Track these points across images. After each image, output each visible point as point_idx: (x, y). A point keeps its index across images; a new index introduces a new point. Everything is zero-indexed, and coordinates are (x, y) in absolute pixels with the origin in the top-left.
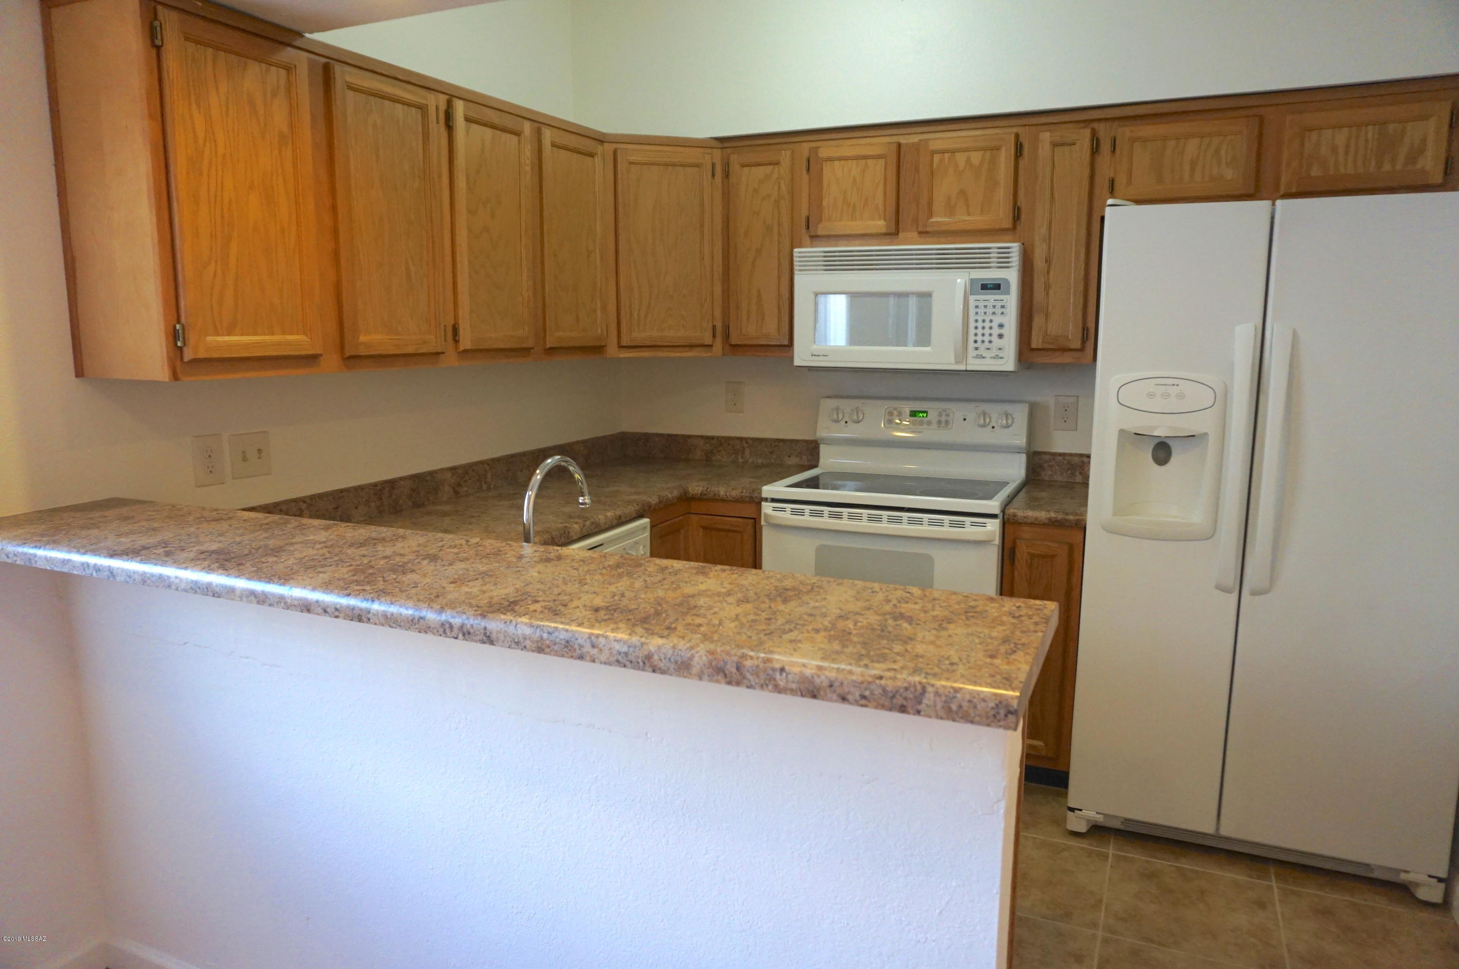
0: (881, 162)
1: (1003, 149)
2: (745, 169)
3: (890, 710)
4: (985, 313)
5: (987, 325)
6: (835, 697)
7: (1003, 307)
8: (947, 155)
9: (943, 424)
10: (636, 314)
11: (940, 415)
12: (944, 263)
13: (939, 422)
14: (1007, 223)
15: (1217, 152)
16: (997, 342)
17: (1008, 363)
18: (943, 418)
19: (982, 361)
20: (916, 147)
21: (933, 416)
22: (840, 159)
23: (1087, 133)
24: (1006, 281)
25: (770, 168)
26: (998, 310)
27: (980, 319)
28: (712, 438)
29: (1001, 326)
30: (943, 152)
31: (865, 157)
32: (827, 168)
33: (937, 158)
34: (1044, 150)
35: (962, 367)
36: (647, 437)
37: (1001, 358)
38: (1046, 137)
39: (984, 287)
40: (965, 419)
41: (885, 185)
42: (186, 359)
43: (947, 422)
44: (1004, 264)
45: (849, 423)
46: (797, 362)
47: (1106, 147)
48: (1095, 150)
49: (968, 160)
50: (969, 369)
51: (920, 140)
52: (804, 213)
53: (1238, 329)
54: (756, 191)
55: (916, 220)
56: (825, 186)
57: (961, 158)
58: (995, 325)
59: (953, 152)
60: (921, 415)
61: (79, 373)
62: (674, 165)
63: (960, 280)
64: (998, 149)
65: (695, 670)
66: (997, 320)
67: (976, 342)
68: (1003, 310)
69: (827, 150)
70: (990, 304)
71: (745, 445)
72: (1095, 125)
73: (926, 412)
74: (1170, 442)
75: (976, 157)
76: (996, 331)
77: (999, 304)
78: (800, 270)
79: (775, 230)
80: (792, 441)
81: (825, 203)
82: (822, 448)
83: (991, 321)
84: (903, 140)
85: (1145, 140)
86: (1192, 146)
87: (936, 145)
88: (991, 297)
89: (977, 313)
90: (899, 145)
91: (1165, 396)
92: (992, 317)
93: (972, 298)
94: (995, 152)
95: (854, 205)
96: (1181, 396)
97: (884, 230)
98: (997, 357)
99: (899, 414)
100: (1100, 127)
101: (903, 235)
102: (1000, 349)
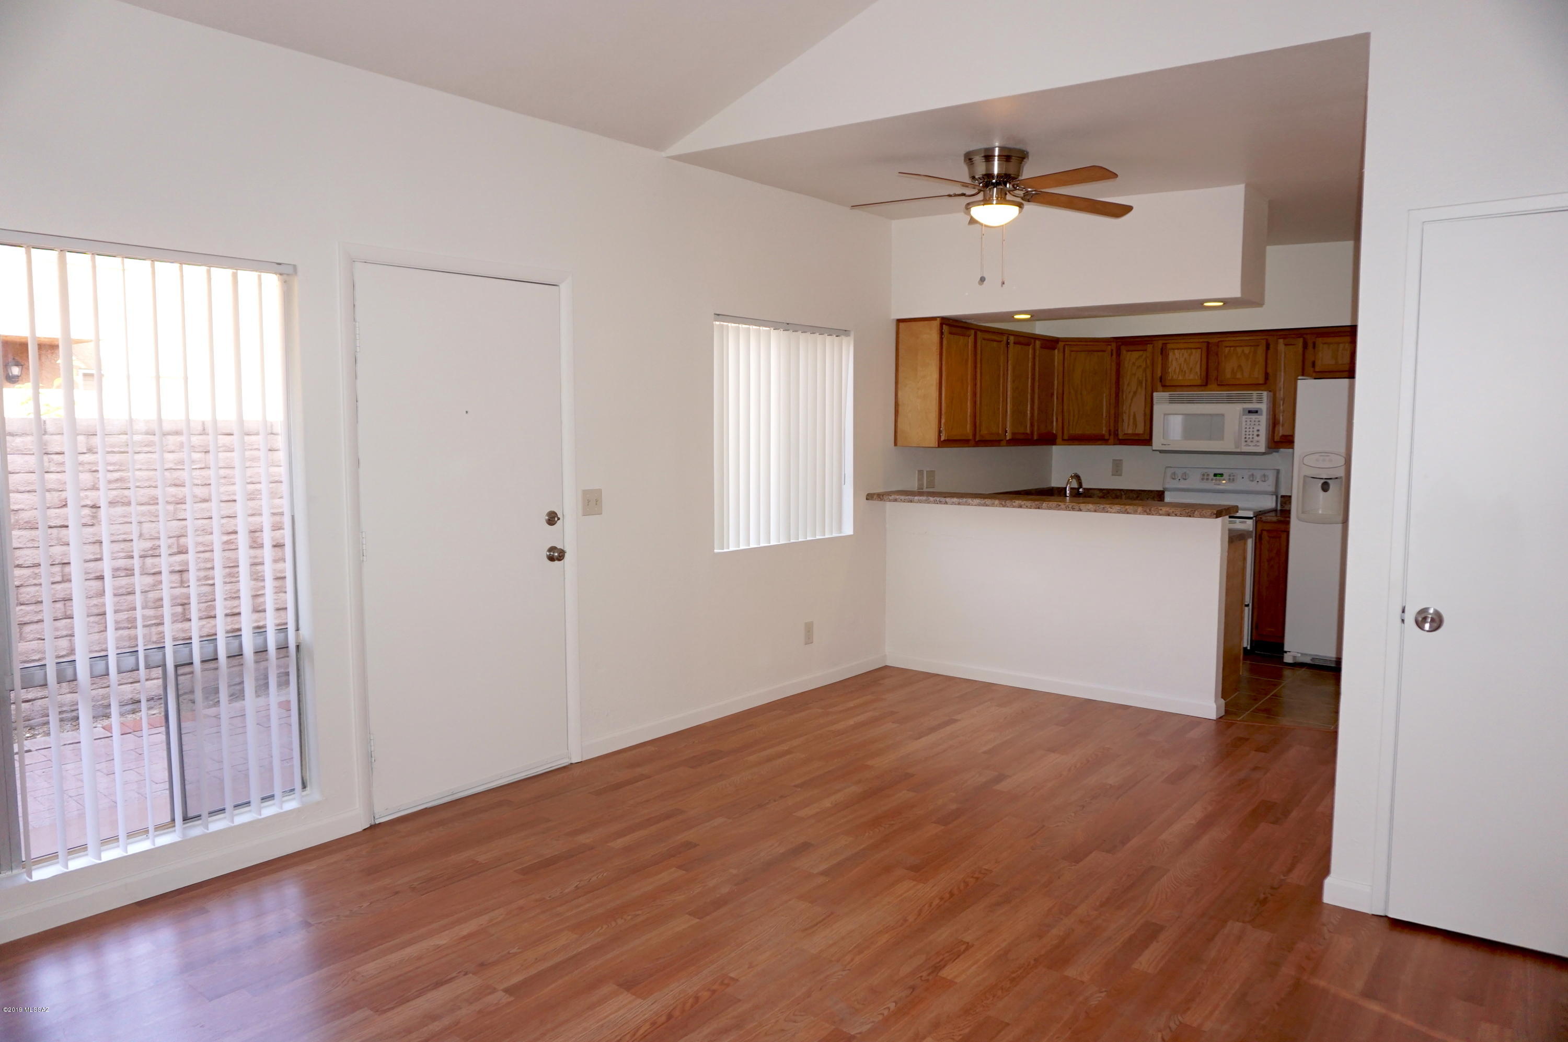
0: (1199, 351)
1: (1260, 347)
2: (1129, 353)
3: (1187, 517)
4: (1250, 424)
5: (1251, 430)
6: (1174, 515)
7: (1259, 421)
8: (1232, 348)
9: (1231, 481)
10: (1071, 423)
11: (1230, 476)
12: (1230, 400)
13: (1229, 479)
14: (1261, 381)
16: (1256, 438)
17: (1262, 448)
18: (1232, 478)
19: (1249, 448)
20: (1217, 344)
21: (1226, 476)
22: (1178, 349)
23: (1301, 340)
24: (1261, 409)
25: (1141, 353)
26: (1257, 423)
27: (1248, 427)
28: (1104, 489)
29: (1258, 430)
30: (1230, 347)
31: (1191, 349)
32: (1171, 353)
33: (1227, 350)
34: (1280, 348)
35: (1238, 450)
37: (1258, 446)
38: (1281, 341)
39: (1250, 412)
40: (1243, 478)
41: (1201, 363)
42: (942, 440)
43: (1233, 480)
44: (1260, 401)
45: (1181, 480)
46: (1155, 447)
47: (1311, 346)
48: (1305, 346)
49: (1243, 351)
50: (1242, 451)
51: (1219, 341)
52: (1159, 374)
54: (1134, 364)
55: (1217, 379)
56: (1170, 362)
57: (1239, 350)
58: (1255, 430)
59: (1235, 347)
60: (1220, 476)
61: (896, 444)
62: (1092, 352)
63: (1238, 408)
64: (1257, 346)
65: (1139, 512)
66: (1256, 428)
67: (1245, 438)
68: (1258, 423)
69: (1172, 345)
70: (1253, 420)
71: (1123, 493)
72: (1305, 336)
73: (1222, 474)
74: (1329, 481)
75: (1247, 350)
76: (1256, 433)
77: (1257, 420)
78: (1157, 404)
79: (1144, 385)
80: (1149, 491)
81: (1170, 370)
83: (1253, 428)
84: (1210, 341)
85: (1329, 344)
87: (1227, 344)
88: (1253, 417)
89: (1246, 424)
90: (1208, 343)
92: (1254, 427)
93: (1244, 417)
95: (1185, 371)
96: (1330, 461)
97: (1200, 385)
98: (1256, 445)
99: (1208, 475)
100: (1308, 337)
101: (1209, 386)
102: (1258, 441)
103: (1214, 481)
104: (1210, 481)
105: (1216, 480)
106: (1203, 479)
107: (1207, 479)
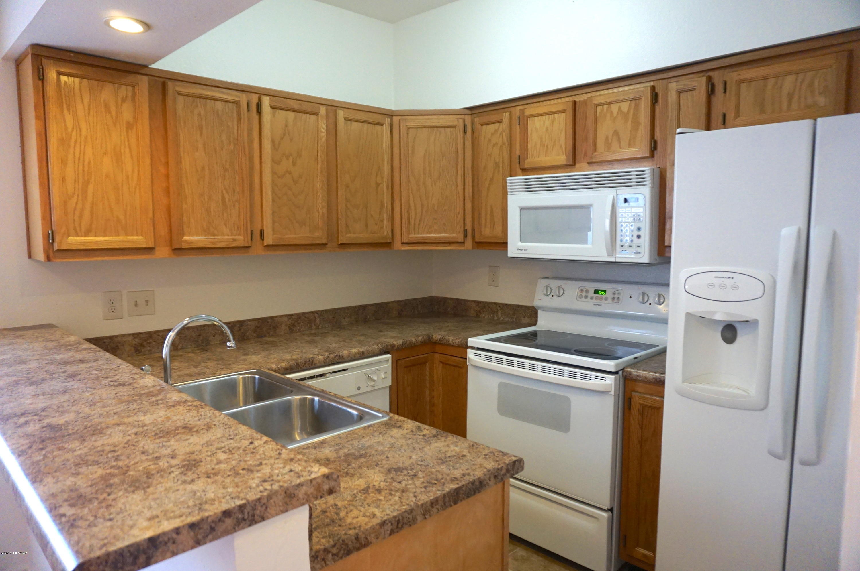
0: (563, 115)
1: (643, 98)
2: (484, 127)
4: (628, 220)
5: (629, 228)
7: (640, 215)
8: (605, 107)
9: (616, 300)
10: (412, 222)
11: (614, 293)
12: (600, 184)
13: (613, 298)
14: (647, 153)
15: (811, 85)
16: (636, 241)
17: (645, 257)
18: (616, 296)
19: (627, 255)
20: (585, 102)
21: (609, 295)
22: (538, 115)
23: (704, 79)
24: (641, 197)
25: (497, 125)
26: (637, 218)
27: (625, 224)
28: (480, 302)
29: (639, 229)
30: (603, 104)
31: (553, 113)
32: (530, 121)
33: (599, 109)
34: (672, 97)
35: (612, 259)
36: (444, 300)
37: (640, 253)
38: (673, 86)
39: (627, 200)
40: (631, 297)
41: (566, 131)
42: (55, 250)
43: (618, 299)
44: (641, 183)
45: (555, 297)
46: (510, 254)
47: (719, 88)
48: (711, 91)
49: (620, 108)
50: (618, 260)
51: (588, 98)
52: (518, 153)
53: (785, 231)
54: (490, 141)
55: (586, 154)
56: (529, 134)
57: (615, 108)
58: (635, 228)
59: (609, 104)
60: (602, 293)
61: (30, 257)
62: (438, 127)
63: (611, 195)
64: (640, 99)
66: (637, 225)
67: (621, 241)
68: (640, 217)
69: (530, 110)
70: (631, 213)
71: (499, 308)
72: (711, 74)
73: (605, 291)
75: (625, 106)
76: (636, 233)
77: (638, 213)
78: (511, 192)
79: (501, 168)
80: (526, 307)
81: (529, 146)
82: (539, 312)
83: (632, 225)
84: (578, 99)
85: (749, 81)
86: (789, 82)
87: (599, 100)
88: (632, 208)
89: (622, 220)
90: (575, 102)
91: (723, 287)
93: (619, 209)
94: (638, 101)
95: (547, 146)
96: (735, 287)
97: (565, 163)
98: (636, 252)
99: (587, 291)
100: (715, 75)
101: (577, 165)
102: (638, 246)
103: (594, 300)
104: (589, 299)
105: (597, 298)
106: (581, 296)
107: (586, 297)
